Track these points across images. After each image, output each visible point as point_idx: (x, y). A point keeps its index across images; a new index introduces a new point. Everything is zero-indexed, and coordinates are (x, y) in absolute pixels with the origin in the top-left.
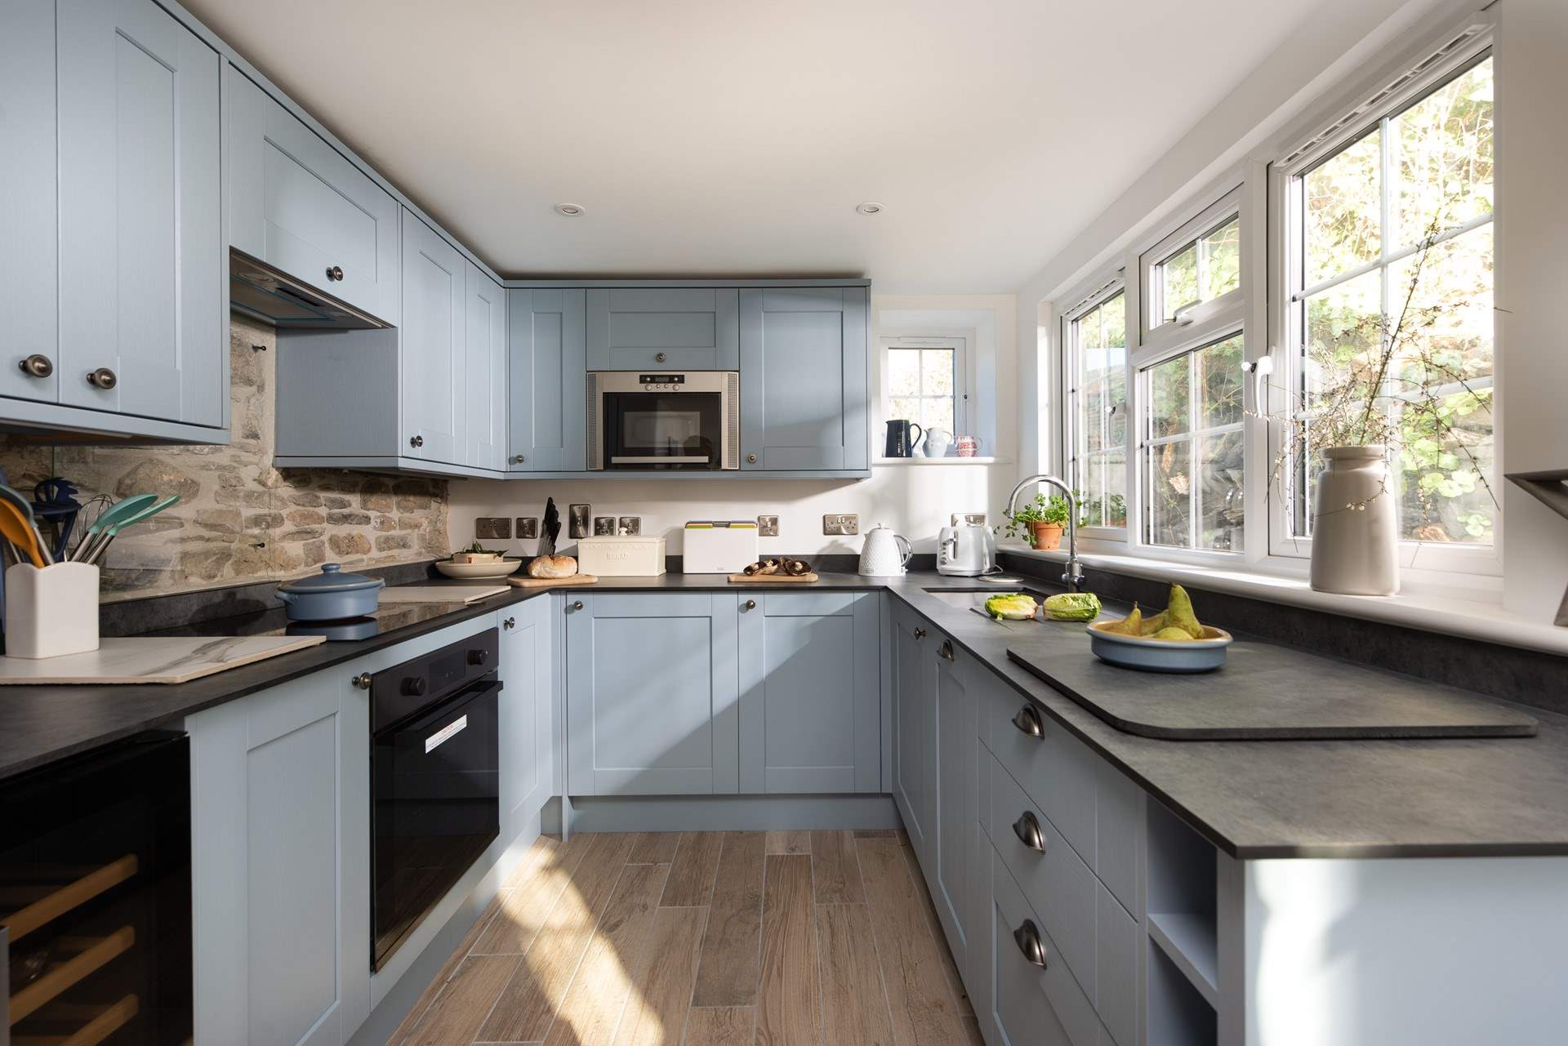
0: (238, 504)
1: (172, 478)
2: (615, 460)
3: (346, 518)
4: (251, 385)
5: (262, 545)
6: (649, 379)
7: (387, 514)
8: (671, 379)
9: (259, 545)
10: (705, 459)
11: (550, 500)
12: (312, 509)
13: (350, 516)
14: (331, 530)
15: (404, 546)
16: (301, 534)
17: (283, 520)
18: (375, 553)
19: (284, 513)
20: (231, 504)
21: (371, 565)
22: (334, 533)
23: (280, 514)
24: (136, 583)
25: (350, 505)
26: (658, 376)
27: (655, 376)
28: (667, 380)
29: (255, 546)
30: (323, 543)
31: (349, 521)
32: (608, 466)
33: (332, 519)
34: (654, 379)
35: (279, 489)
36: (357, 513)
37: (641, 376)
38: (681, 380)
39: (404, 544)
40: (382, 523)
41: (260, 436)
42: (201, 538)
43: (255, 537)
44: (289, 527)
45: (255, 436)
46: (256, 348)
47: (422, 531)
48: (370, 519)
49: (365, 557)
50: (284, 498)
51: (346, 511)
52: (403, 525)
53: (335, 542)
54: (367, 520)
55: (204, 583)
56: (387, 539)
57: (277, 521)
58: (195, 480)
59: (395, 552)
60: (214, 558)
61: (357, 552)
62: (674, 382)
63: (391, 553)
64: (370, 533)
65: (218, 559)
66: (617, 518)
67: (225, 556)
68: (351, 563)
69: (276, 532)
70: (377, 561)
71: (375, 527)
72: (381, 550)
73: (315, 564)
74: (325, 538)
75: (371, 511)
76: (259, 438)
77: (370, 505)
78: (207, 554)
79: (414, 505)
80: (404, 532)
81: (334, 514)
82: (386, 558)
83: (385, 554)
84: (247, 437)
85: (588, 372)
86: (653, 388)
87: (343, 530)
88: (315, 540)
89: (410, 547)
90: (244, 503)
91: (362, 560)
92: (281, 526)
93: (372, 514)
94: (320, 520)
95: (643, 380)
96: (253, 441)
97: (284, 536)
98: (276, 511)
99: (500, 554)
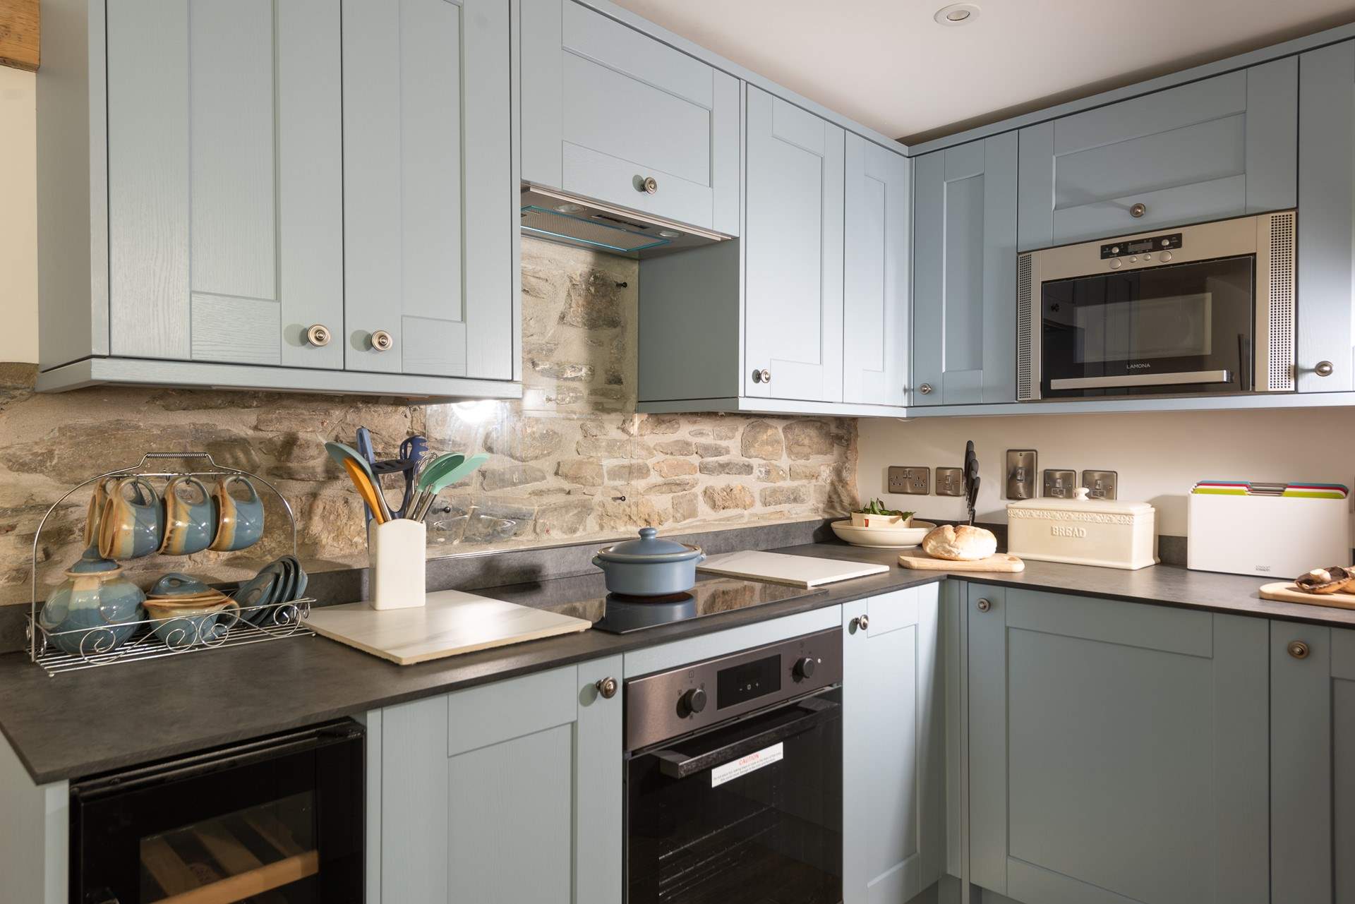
0: (599, 455)
1: (534, 429)
2: (1056, 384)
3: (724, 468)
4: (615, 327)
5: (623, 499)
6: (1116, 250)
7: (773, 462)
8: (1156, 245)
9: (621, 498)
10: (1224, 376)
11: (970, 444)
12: (682, 458)
13: (728, 464)
14: (705, 481)
15: (795, 500)
16: (671, 486)
17: (649, 470)
18: (758, 508)
19: (650, 462)
20: (592, 454)
21: (754, 522)
22: (709, 484)
23: (646, 464)
24: (502, 535)
25: (728, 452)
26: (1134, 242)
27: (1126, 244)
28: (1150, 245)
29: (615, 499)
30: (696, 496)
31: (727, 470)
32: (1048, 394)
33: (704, 469)
34: (1125, 250)
35: (645, 437)
36: (736, 462)
37: (1103, 248)
38: (1176, 242)
39: (796, 499)
40: (768, 472)
41: (623, 381)
42: (562, 490)
43: (615, 488)
44: (654, 478)
45: (618, 381)
46: (619, 285)
47: (821, 482)
48: (752, 468)
49: (746, 512)
50: (650, 447)
51: (723, 459)
52: (793, 474)
53: (709, 495)
54: (748, 469)
55: (566, 537)
56: (774, 491)
57: (642, 471)
58: (556, 431)
59: (785, 507)
60: (576, 511)
61: (737, 506)
62: (1162, 248)
63: (778, 508)
64: (752, 484)
65: (579, 512)
66: (1079, 471)
67: (585, 509)
68: (728, 519)
69: (640, 484)
70: (762, 517)
71: (759, 478)
72: (765, 504)
73: (684, 519)
74: (699, 490)
75: (753, 459)
76: (622, 383)
77: (752, 451)
78: (567, 507)
79: (809, 450)
80: (796, 483)
81: (707, 463)
82: (771, 514)
83: (771, 509)
84: (610, 382)
85: (1019, 253)
86: (1122, 264)
87: (719, 482)
88: (685, 492)
89: (803, 501)
90: (607, 454)
91: (742, 516)
92: (646, 478)
93: (755, 462)
94: (692, 469)
95: (1106, 253)
96: (616, 387)
97: (651, 488)
98: (640, 461)
99: (904, 516)
